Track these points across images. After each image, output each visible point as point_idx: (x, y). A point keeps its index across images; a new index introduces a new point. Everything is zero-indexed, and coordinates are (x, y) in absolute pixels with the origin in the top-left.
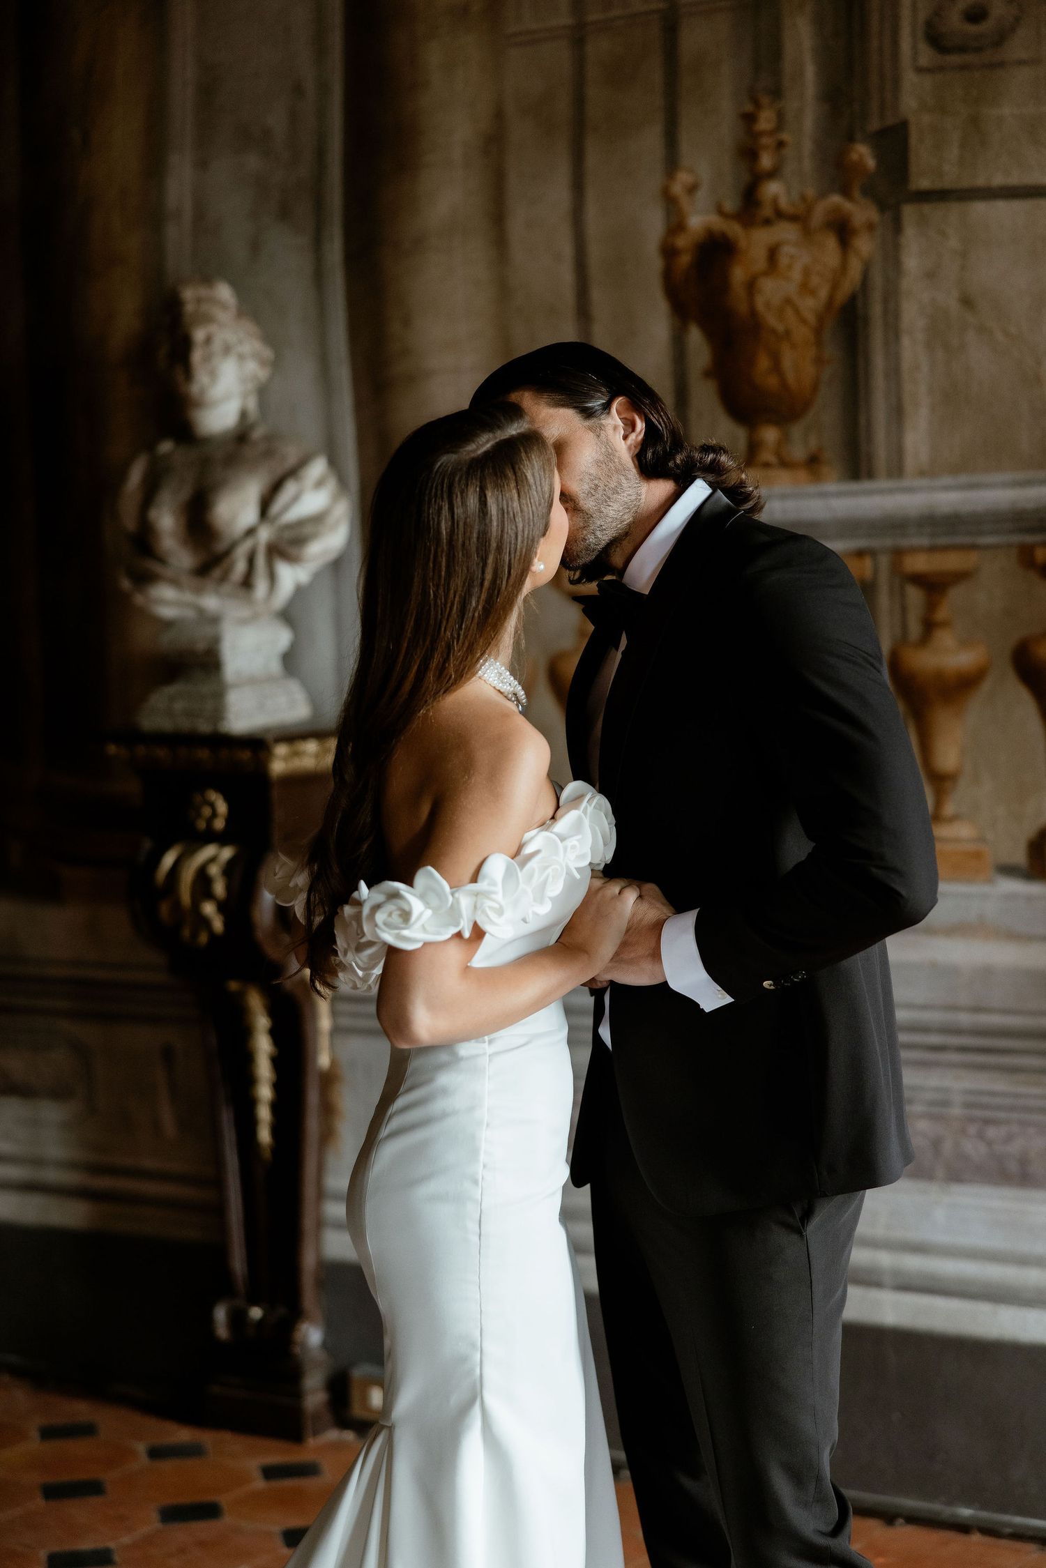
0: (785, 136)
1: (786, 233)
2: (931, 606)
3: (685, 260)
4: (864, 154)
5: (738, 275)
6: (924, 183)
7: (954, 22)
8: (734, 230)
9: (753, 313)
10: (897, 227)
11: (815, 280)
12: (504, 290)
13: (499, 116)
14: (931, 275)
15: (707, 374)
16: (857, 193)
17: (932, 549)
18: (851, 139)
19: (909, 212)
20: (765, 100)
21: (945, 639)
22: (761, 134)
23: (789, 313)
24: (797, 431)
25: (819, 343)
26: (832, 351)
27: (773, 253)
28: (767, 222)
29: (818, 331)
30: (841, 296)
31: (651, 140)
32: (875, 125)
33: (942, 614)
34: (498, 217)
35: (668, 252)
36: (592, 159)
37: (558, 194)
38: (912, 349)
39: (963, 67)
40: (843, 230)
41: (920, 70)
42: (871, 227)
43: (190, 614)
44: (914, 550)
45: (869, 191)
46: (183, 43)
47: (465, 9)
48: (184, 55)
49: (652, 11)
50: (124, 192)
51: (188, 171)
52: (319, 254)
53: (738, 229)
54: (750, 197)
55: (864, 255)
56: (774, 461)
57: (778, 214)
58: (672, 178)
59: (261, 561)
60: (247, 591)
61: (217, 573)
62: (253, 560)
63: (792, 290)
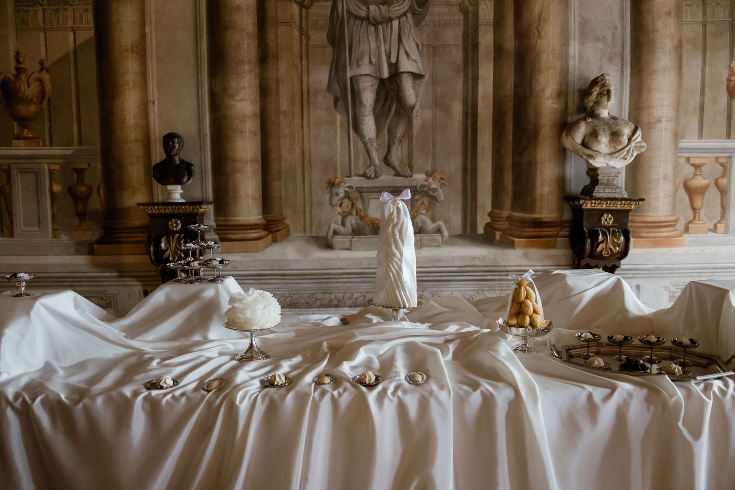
13: (680, 42)
31: (726, 52)
34: (680, 68)
36: (708, 55)
43: (605, 165)
46: (575, 10)
47: (670, 13)
48: (575, 14)
49: (727, 21)
50: (553, 49)
51: (577, 46)
52: (622, 72)
59: (631, 151)
60: (624, 160)
61: (617, 155)
62: (628, 151)
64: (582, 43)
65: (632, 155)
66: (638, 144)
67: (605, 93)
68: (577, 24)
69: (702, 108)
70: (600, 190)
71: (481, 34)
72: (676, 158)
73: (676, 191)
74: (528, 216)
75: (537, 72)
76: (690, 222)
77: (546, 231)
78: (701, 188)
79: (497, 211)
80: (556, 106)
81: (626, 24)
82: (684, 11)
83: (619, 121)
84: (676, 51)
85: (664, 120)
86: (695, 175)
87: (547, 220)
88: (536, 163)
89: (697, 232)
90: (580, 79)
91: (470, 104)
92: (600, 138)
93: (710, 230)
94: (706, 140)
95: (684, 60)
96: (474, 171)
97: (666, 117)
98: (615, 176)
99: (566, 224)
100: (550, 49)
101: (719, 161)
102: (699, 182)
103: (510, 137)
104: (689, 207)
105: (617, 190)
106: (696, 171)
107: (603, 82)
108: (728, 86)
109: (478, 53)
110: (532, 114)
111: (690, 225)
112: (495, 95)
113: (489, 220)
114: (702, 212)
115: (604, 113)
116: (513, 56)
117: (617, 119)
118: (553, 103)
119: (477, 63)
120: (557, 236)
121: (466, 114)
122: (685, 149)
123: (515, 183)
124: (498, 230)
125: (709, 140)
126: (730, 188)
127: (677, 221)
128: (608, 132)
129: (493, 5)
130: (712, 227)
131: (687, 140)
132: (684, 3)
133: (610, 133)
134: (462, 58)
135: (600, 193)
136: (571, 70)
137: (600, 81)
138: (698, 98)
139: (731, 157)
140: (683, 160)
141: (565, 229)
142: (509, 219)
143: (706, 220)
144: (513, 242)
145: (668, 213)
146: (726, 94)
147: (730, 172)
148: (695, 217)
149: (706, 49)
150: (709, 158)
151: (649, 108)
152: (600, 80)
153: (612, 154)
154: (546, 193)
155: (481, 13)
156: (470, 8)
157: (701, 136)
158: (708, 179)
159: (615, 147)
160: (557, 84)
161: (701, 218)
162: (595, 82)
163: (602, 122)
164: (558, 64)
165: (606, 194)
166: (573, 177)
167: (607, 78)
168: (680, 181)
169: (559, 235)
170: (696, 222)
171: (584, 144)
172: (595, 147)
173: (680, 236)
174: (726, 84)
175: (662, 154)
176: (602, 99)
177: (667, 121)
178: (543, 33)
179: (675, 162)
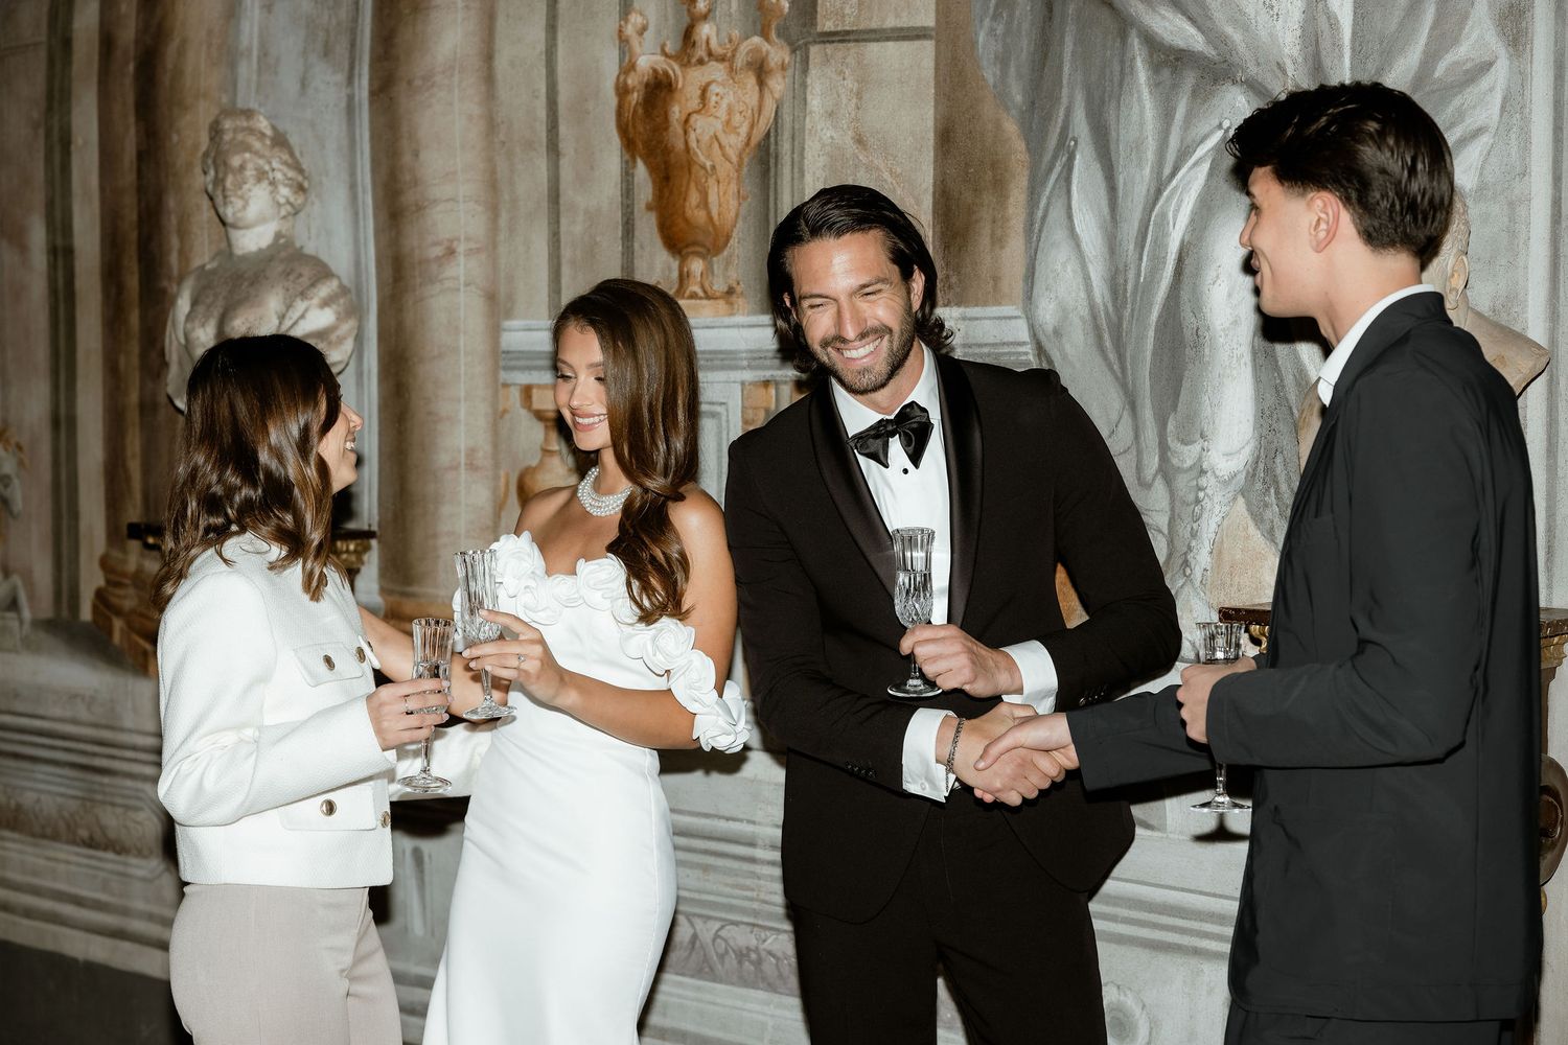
3: (635, 98)
5: (676, 112)
6: (828, 25)
8: (675, 69)
9: (687, 149)
10: (805, 67)
11: (737, 118)
12: (491, 125)
14: (831, 114)
15: (649, 208)
16: (773, 35)
19: (814, 50)
24: (718, 262)
26: (750, 187)
27: (704, 91)
28: (701, 62)
30: (758, 135)
34: (488, 55)
35: (622, 91)
37: (537, 33)
40: (761, 71)
42: (783, 68)
45: (783, 33)
50: (210, 32)
51: (257, 14)
53: (676, 67)
54: (688, 37)
55: (777, 96)
56: (701, 294)
57: (710, 54)
58: (627, 21)
63: (719, 126)
72: (498, 387)
73: (499, 511)
79: (114, 553)
85: (461, 248)
86: (547, 453)
91: (58, 221)
95: (500, 25)
96: (72, 426)
97: (467, 239)
100: (202, 34)
103: (135, 320)
106: (547, 440)
109: (70, 65)
112: (102, 190)
113: (101, 580)
121: (53, 252)
122: (518, 354)
124: (119, 613)
131: (526, 323)
140: (515, 395)
144: (145, 654)
146: (615, 140)
151: (420, 208)
168: (508, 476)
175: (462, 372)
177: (470, 253)
179: (494, 404)
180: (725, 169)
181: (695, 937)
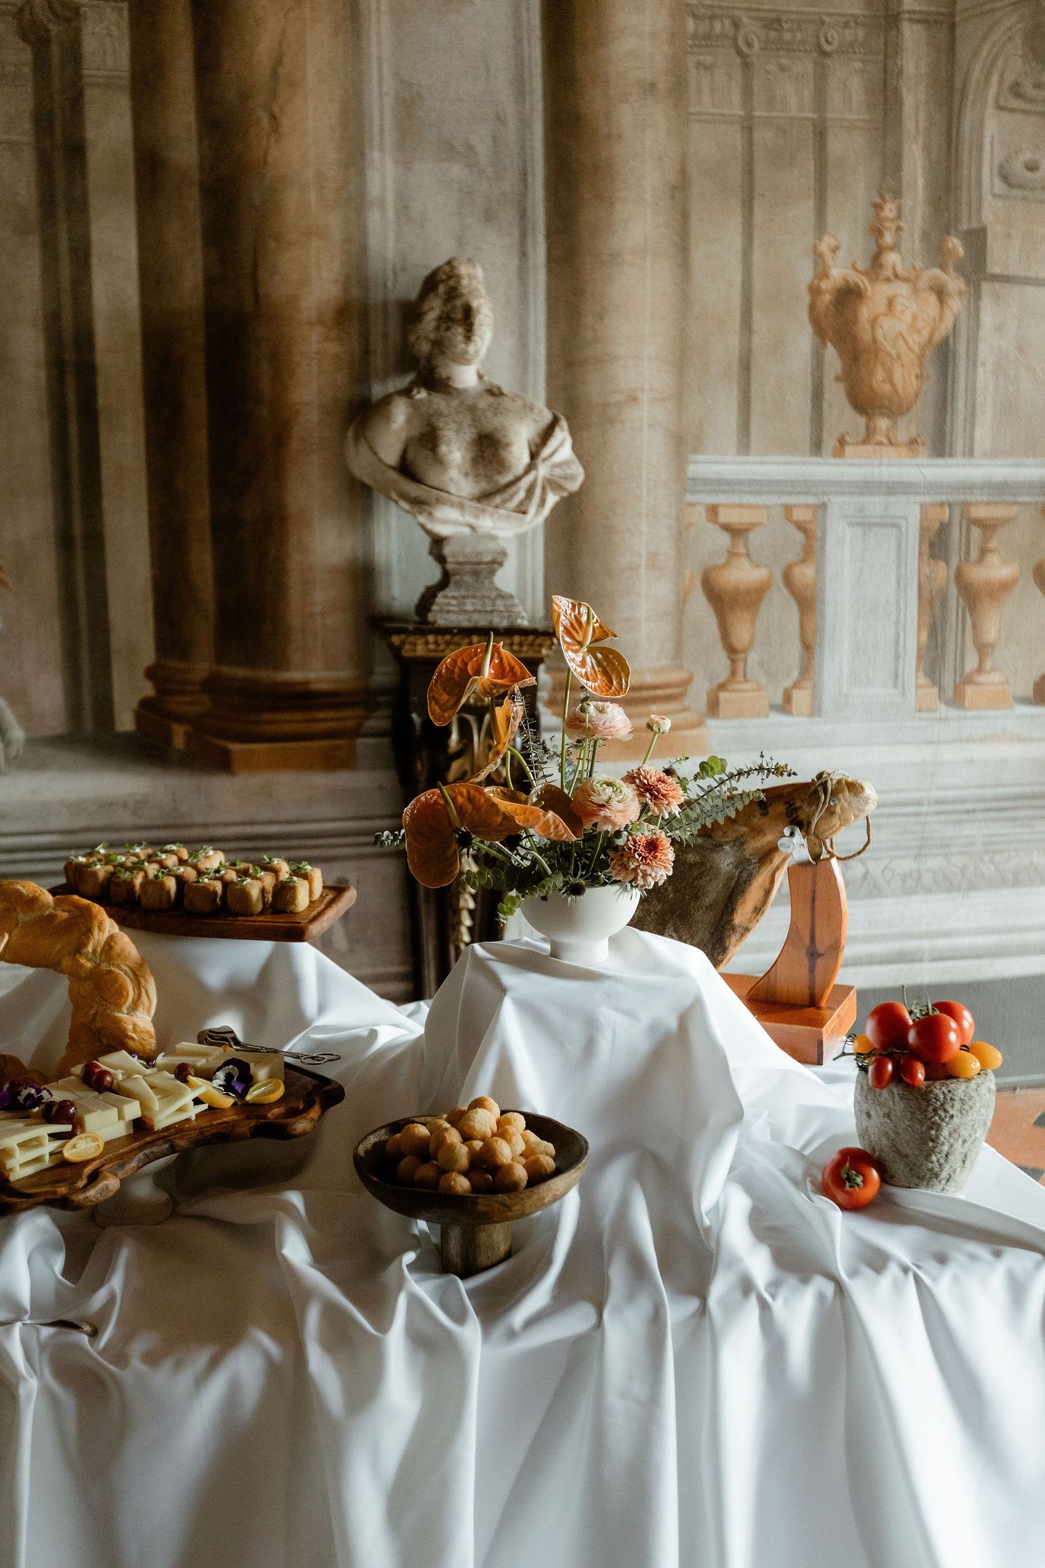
0: (902, 224)
1: (902, 289)
2: (985, 540)
3: (827, 298)
4: (956, 245)
5: (865, 313)
6: (996, 270)
7: (1018, 167)
8: (863, 282)
9: (875, 341)
10: (977, 296)
11: (920, 324)
12: (685, 302)
13: (683, 172)
14: (999, 329)
16: (951, 270)
17: (989, 503)
18: (948, 233)
19: (986, 287)
20: (888, 197)
21: (993, 559)
22: (887, 219)
23: (901, 341)
24: (902, 421)
25: (921, 364)
26: (931, 371)
27: (890, 303)
28: (888, 280)
29: (921, 358)
30: (938, 337)
31: (805, 210)
32: (964, 226)
33: (993, 544)
34: (683, 249)
35: (814, 291)
36: (758, 217)
37: (733, 237)
38: (984, 376)
39: (1024, 199)
40: (941, 293)
41: (994, 195)
42: (960, 293)
43: (466, 530)
44: (976, 503)
45: (960, 270)
46: (380, 58)
47: (653, 86)
48: (380, 69)
49: (807, 119)
50: (320, 175)
51: (390, 168)
52: (523, 254)
53: (866, 281)
54: (876, 261)
55: (955, 310)
56: (885, 441)
57: (896, 276)
58: (820, 240)
59: (538, 491)
60: (520, 515)
61: (497, 500)
62: (530, 491)
63: (903, 327)
64: (405, 162)
65: (543, 502)
66: (558, 471)
67: (459, 316)
68: (388, 101)
69: (746, 366)
70: (449, 604)
71: (92, 112)
72: (682, 507)
73: (682, 600)
74: (264, 675)
75: (272, 244)
76: (722, 687)
77: (326, 719)
78: (748, 592)
79: (172, 663)
80: (333, 348)
81: (532, 110)
82: (693, 85)
83: (506, 402)
84: (673, 198)
85: (645, 397)
86: (732, 554)
87: (324, 686)
88: (283, 519)
89: (740, 714)
90: (403, 269)
91: (68, 335)
92: (443, 449)
93: (774, 708)
94: (759, 459)
95: (696, 226)
96: (95, 542)
97: (651, 390)
98: (493, 562)
99: (380, 699)
100: (309, 175)
101: (794, 518)
102: (743, 574)
103: (200, 439)
104: (719, 645)
105: (499, 603)
106: (733, 545)
107: (452, 283)
108: (812, 308)
109: (83, 173)
110: (265, 369)
111: (723, 696)
112: (146, 310)
113: (149, 690)
114: (753, 658)
115: (467, 377)
116: (195, 191)
117: (501, 394)
118: (327, 339)
119: (85, 203)
120: (357, 733)
121: (56, 365)
122: (706, 482)
123: (223, 579)
124: (179, 719)
125: (767, 459)
126: (823, 592)
127: (687, 683)
128: (469, 434)
129: (125, 23)
130: (779, 699)
131: (711, 458)
132: (691, 61)
133: (475, 436)
134: (33, 189)
135: (448, 612)
136: (374, 241)
137: (443, 281)
138: (733, 339)
139: (824, 506)
140: (699, 515)
141: (379, 713)
142: (212, 685)
143: (763, 680)
144: (227, 753)
145: (664, 662)
146: (808, 328)
147: (823, 547)
148: (733, 673)
149: (751, 199)
150: (767, 507)
151: (602, 361)
152: (444, 277)
153: (484, 497)
154: (318, 608)
155: (90, 45)
156: (54, 28)
157: (744, 446)
158: (766, 566)
159: (489, 478)
160: (336, 281)
161: (749, 676)
162: (431, 283)
163: (455, 403)
164: (334, 222)
165: (466, 617)
166: (394, 560)
167: (463, 270)
168: (693, 573)
169: (363, 730)
170: (737, 687)
171: (406, 469)
172: (432, 476)
173: (698, 724)
174: (807, 299)
175: (645, 494)
176: (449, 334)
177: (655, 401)
178: (286, 124)
179: (678, 519)
180: (908, 358)
181: (867, 872)
